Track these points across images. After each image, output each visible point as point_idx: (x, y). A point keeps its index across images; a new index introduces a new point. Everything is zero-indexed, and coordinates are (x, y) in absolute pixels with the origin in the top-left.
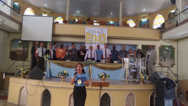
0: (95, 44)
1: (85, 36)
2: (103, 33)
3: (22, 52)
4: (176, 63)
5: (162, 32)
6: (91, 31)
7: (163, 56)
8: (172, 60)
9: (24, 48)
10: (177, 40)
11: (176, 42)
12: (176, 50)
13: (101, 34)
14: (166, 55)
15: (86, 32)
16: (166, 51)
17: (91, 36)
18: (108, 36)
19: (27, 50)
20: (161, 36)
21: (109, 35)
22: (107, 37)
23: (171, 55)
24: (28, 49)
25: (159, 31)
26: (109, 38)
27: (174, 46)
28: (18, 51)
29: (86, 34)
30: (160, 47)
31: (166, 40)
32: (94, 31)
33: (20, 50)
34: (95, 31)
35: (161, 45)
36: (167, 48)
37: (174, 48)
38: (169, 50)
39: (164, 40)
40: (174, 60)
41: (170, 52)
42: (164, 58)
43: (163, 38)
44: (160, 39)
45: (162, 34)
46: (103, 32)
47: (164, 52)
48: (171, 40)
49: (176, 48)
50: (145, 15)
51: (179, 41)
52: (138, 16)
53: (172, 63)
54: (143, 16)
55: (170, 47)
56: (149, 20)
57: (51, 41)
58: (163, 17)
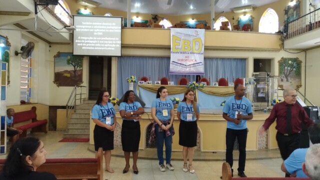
1: (170, 46)
3: (73, 73)
4: (303, 84)
5: (283, 39)
7: (284, 73)
8: (297, 80)
9: (76, 67)
10: (305, 50)
11: (303, 53)
12: (303, 65)
14: (288, 73)
16: (289, 66)
19: (80, 70)
20: (283, 44)
21: (207, 45)
22: (203, 48)
23: (296, 71)
24: (81, 68)
25: (280, 36)
26: (207, 49)
27: (300, 59)
28: (66, 72)
29: (171, 43)
30: (281, 60)
31: (290, 49)
33: (69, 70)
35: (282, 58)
36: (290, 62)
37: (301, 62)
38: (293, 65)
40: (301, 79)
41: (294, 68)
42: (286, 77)
43: (285, 48)
44: (281, 49)
45: (283, 41)
47: (286, 68)
48: (297, 50)
49: (303, 61)
50: (247, 10)
51: (307, 52)
52: (235, 12)
53: (298, 84)
54: (243, 10)
55: (295, 60)
56: (254, 18)
57: (120, 55)
58: (276, 13)
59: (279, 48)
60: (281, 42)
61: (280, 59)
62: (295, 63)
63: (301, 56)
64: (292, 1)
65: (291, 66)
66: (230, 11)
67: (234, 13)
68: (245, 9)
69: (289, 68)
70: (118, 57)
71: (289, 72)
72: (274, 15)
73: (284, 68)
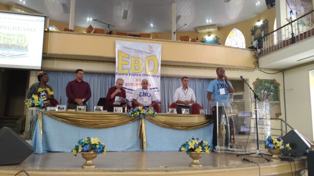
1: (115, 59)
4: (283, 111)
5: (257, 55)
8: (276, 106)
10: (283, 71)
11: (281, 74)
12: (281, 88)
15: (117, 51)
16: (265, 90)
17: (127, 60)
20: (258, 62)
22: (160, 63)
23: (273, 96)
25: (253, 53)
27: (278, 81)
29: (117, 54)
30: (256, 82)
31: (265, 69)
34: (137, 49)
35: (257, 79)
36: (267, 84)
37: (279, 85)
38: (270, 88)
39: (261, 69)
41: (272, 91)
43: (261, 66)
44: (255, 68)
45: (257, 58)
47: (262, 91)
48: (273, 69)
49: (281, 83)
50: (211, 30)
51: (285, 72)
52: (199, 31)
53: (276, 111)
54: (208, 30)
55: (272, 82)
56: (219, 39)
58: (242, 34)
59: (253, 66)
60: (255, 60)
61: (255, 80)
62: (272, 85)
63: (278, 78)
64: (259, 21)
65: (268, 89)
66: (194, 31)
67: (197, 32)
68: (210, 28)
69: (266, 92)
71: (265, 96)
72: (240, 36)
73: (261, 91)
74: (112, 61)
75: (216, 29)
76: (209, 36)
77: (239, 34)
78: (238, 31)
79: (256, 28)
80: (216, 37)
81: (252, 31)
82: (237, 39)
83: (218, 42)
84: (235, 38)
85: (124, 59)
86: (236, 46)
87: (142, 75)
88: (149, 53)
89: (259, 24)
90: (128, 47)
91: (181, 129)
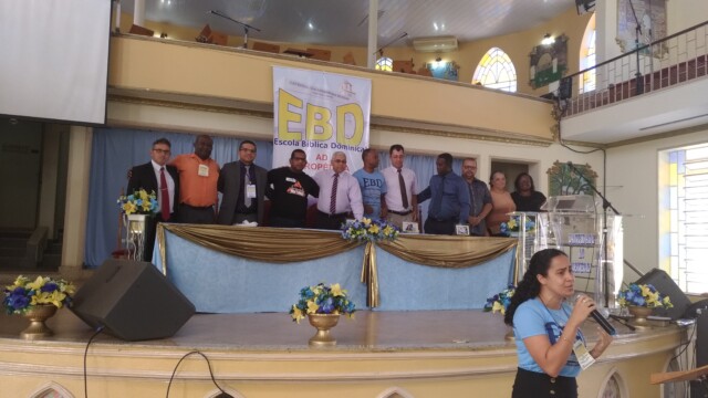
0: (319, 146)
2: (351, 100)
5: (559, 113)
6: (299, 85)
10: (603, 147)
11: (600, 153)
12: (599, 182)
13: (346, 102)
15: (276, 89)
16: (570, 185)
17: (298, 111)
18: (372, 117)
20: (558, 127)
21: (378, 112)
22: (368, 120)
25: (551, 108)
26: (377, 124)
27: (594, 169)
29: (276, 96)
30: (553, 168)
31: (573, 142)
32: (312, 88)
34: (318, 86)
35: (557, 163)
36: (573, 174)
37: (596, 176)
38: (579, 183)
39: (564, 143)
43: (563, 136)
44: (554, 140)
45: (558, 119)
46: (351, 93)
48: (586, 144)
49: (600, 173)
50: (443, 46)
51: (608, 150)
52: (418, 48)
54: (435, 47)
55: (584, 170)
56: (459, 67)
57: (101, 121)
58: (509, 60)
59: (549, 135)
60: (556, 122)
61: (551, 165)
62: (583, 177)
63: (594, 161)
64: (548, 36)
65: (575, 184)
67: (414, 50)
68: (440, 43)
69: (571, 190)
70: (95, 127)
72: (505, 64)
73: (561, 187)
74: (265, 112)
75: (456, 46)
76: (439, 60)
77: (502, 61)
78: (501, 53)
79: (540, 50)
80: (454, 63)
81: (532, 56)
82: (497, 71)
83: (456, 75)
84: (494, 68)
85: (291, 108)
86: (495, 87)
87: (329, 146)
88: (343, 97)
89: (549, 42)
90: (301, 81)
91: (445, 267)
